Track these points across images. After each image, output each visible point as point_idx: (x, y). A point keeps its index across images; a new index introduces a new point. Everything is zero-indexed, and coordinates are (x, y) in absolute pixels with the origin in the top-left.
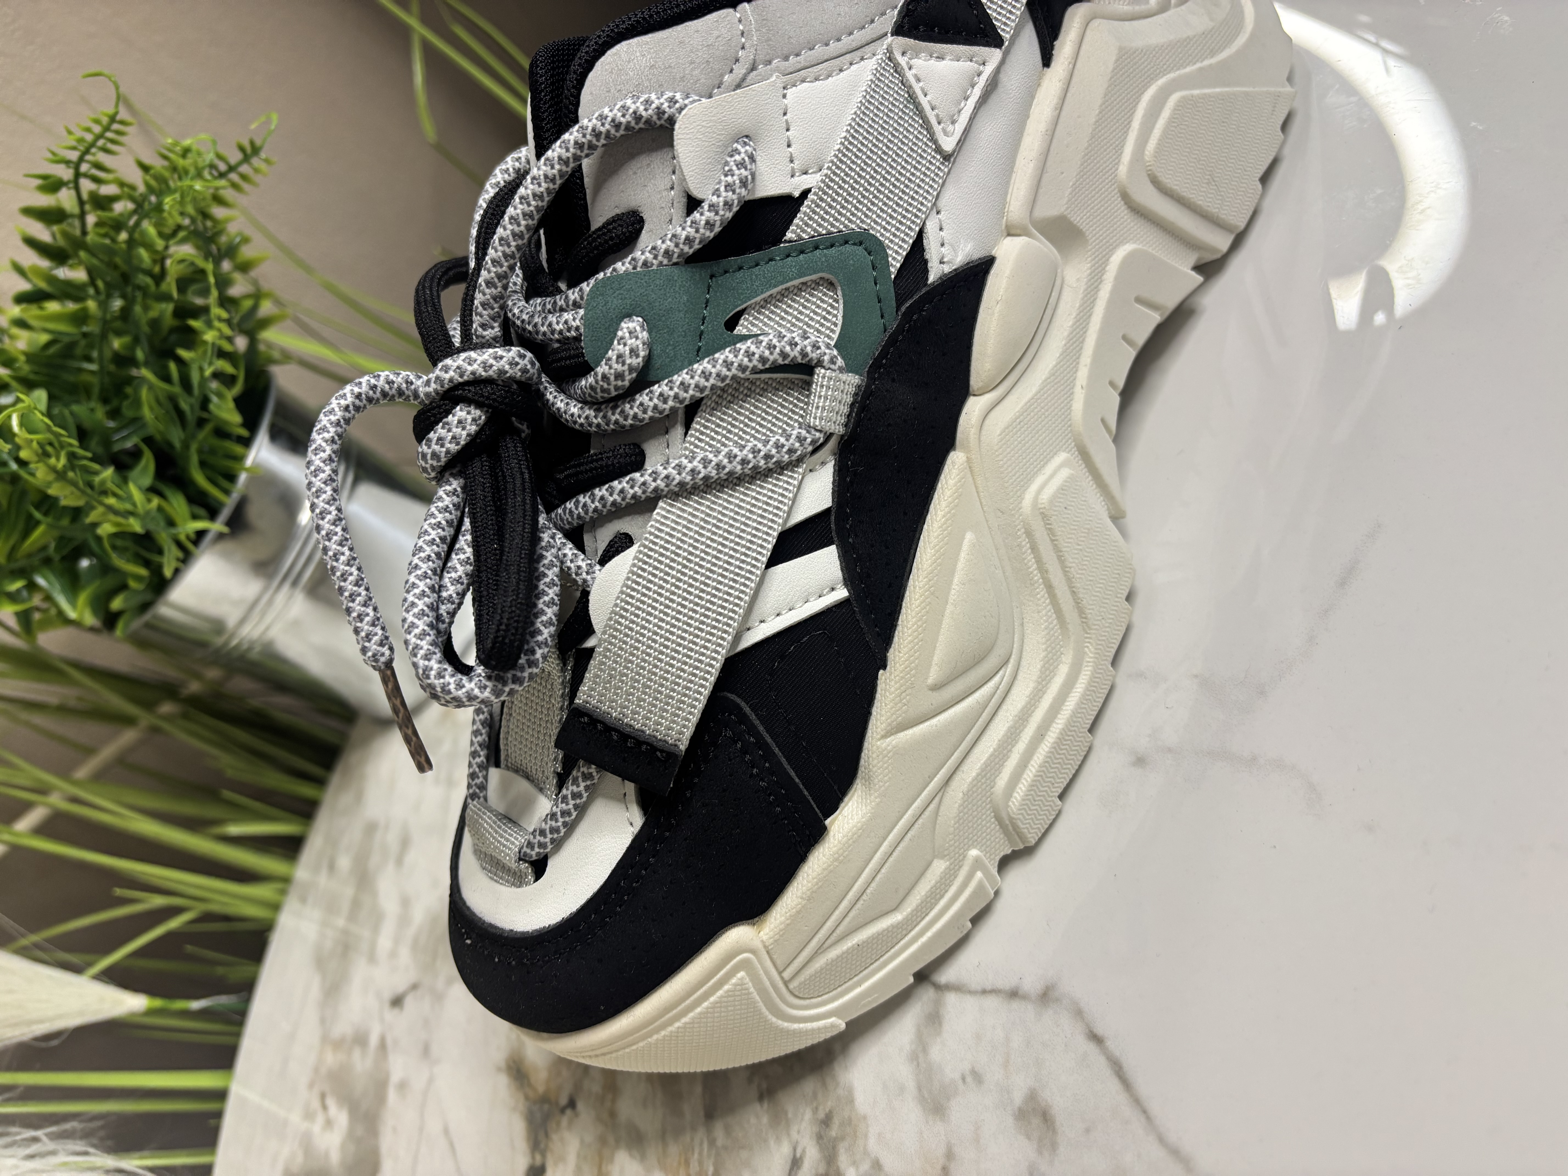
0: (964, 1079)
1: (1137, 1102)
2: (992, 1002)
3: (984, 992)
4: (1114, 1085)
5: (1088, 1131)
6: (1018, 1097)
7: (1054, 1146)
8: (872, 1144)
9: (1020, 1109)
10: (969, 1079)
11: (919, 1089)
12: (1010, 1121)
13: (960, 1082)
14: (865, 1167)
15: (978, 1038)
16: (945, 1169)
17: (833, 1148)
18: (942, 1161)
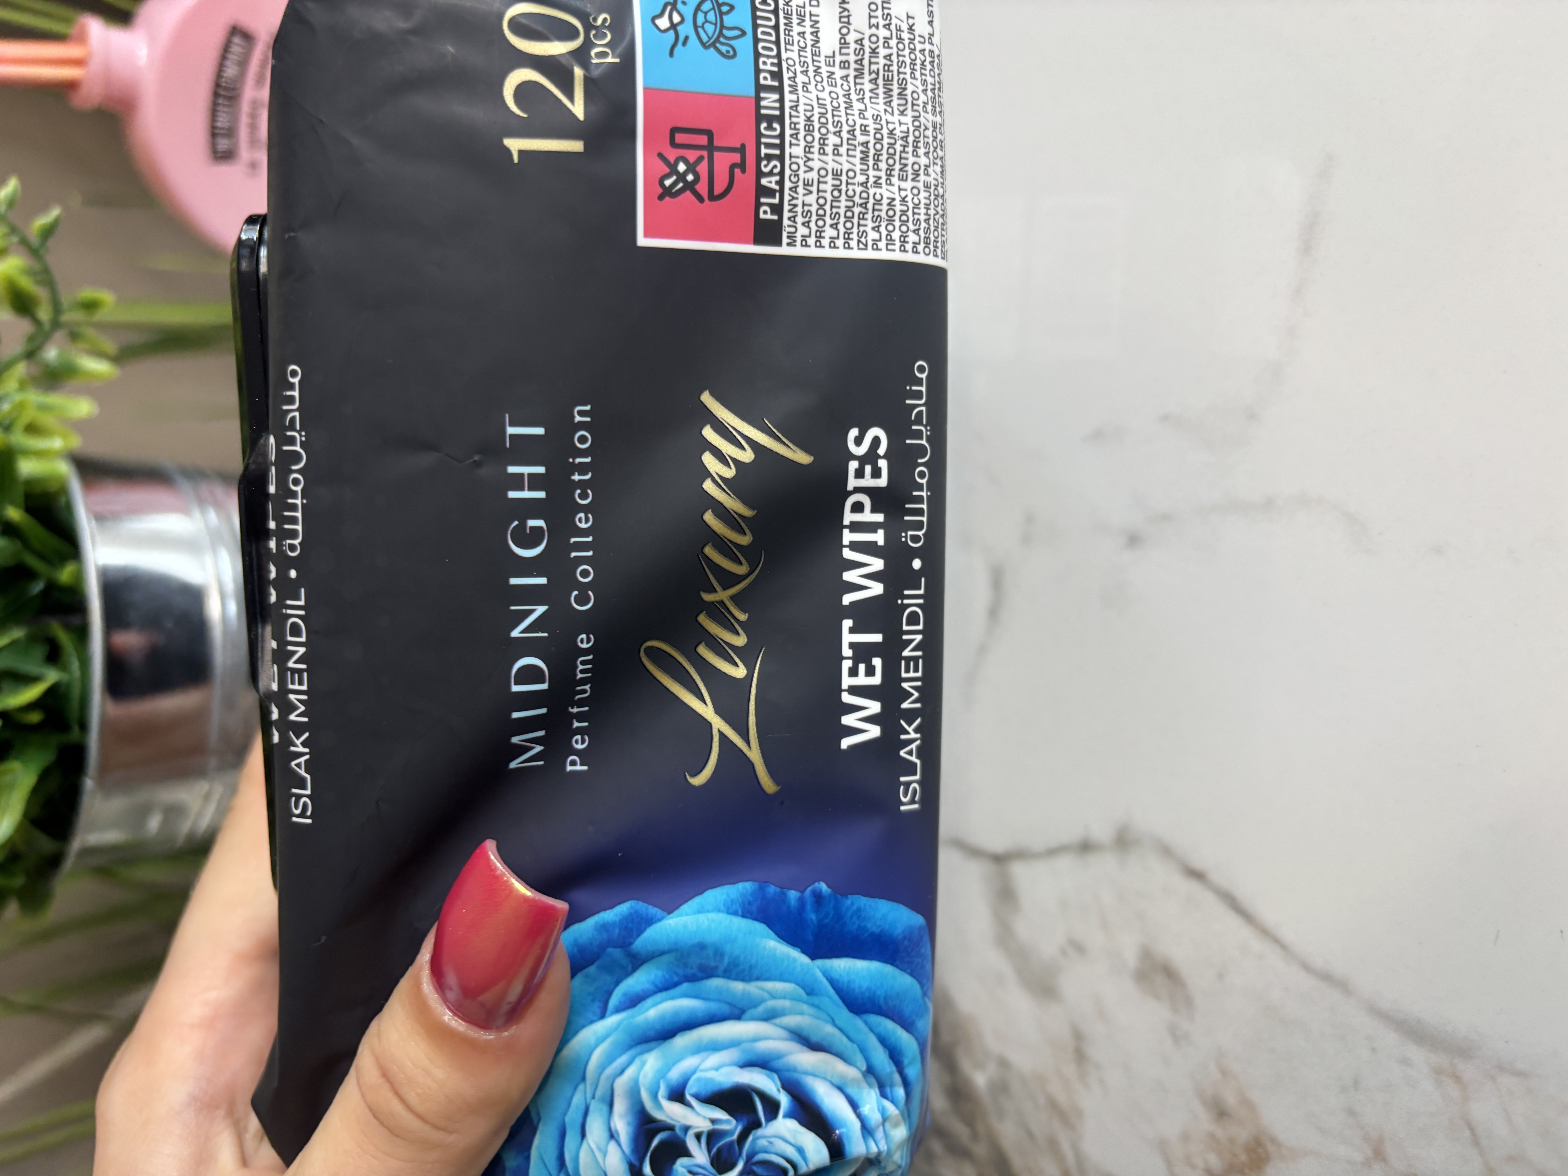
0: (1064, 953)
2: (1064, 863)
3: (1052, 852)
4: (1233, 920)
5: (1220, 976)
6: (1131, 957)
7: (1189, 1002)
8: (992, 1044)
9: (1138, 971)
10: (1070, 952)
11: (1019, 974)
12: (1131, 985)
13: (1061, 957)
14: (992, 1069)
15: (1064, 904)
16: (1079, 1052)
17: (951, 1054)
18: (1072, 1045)
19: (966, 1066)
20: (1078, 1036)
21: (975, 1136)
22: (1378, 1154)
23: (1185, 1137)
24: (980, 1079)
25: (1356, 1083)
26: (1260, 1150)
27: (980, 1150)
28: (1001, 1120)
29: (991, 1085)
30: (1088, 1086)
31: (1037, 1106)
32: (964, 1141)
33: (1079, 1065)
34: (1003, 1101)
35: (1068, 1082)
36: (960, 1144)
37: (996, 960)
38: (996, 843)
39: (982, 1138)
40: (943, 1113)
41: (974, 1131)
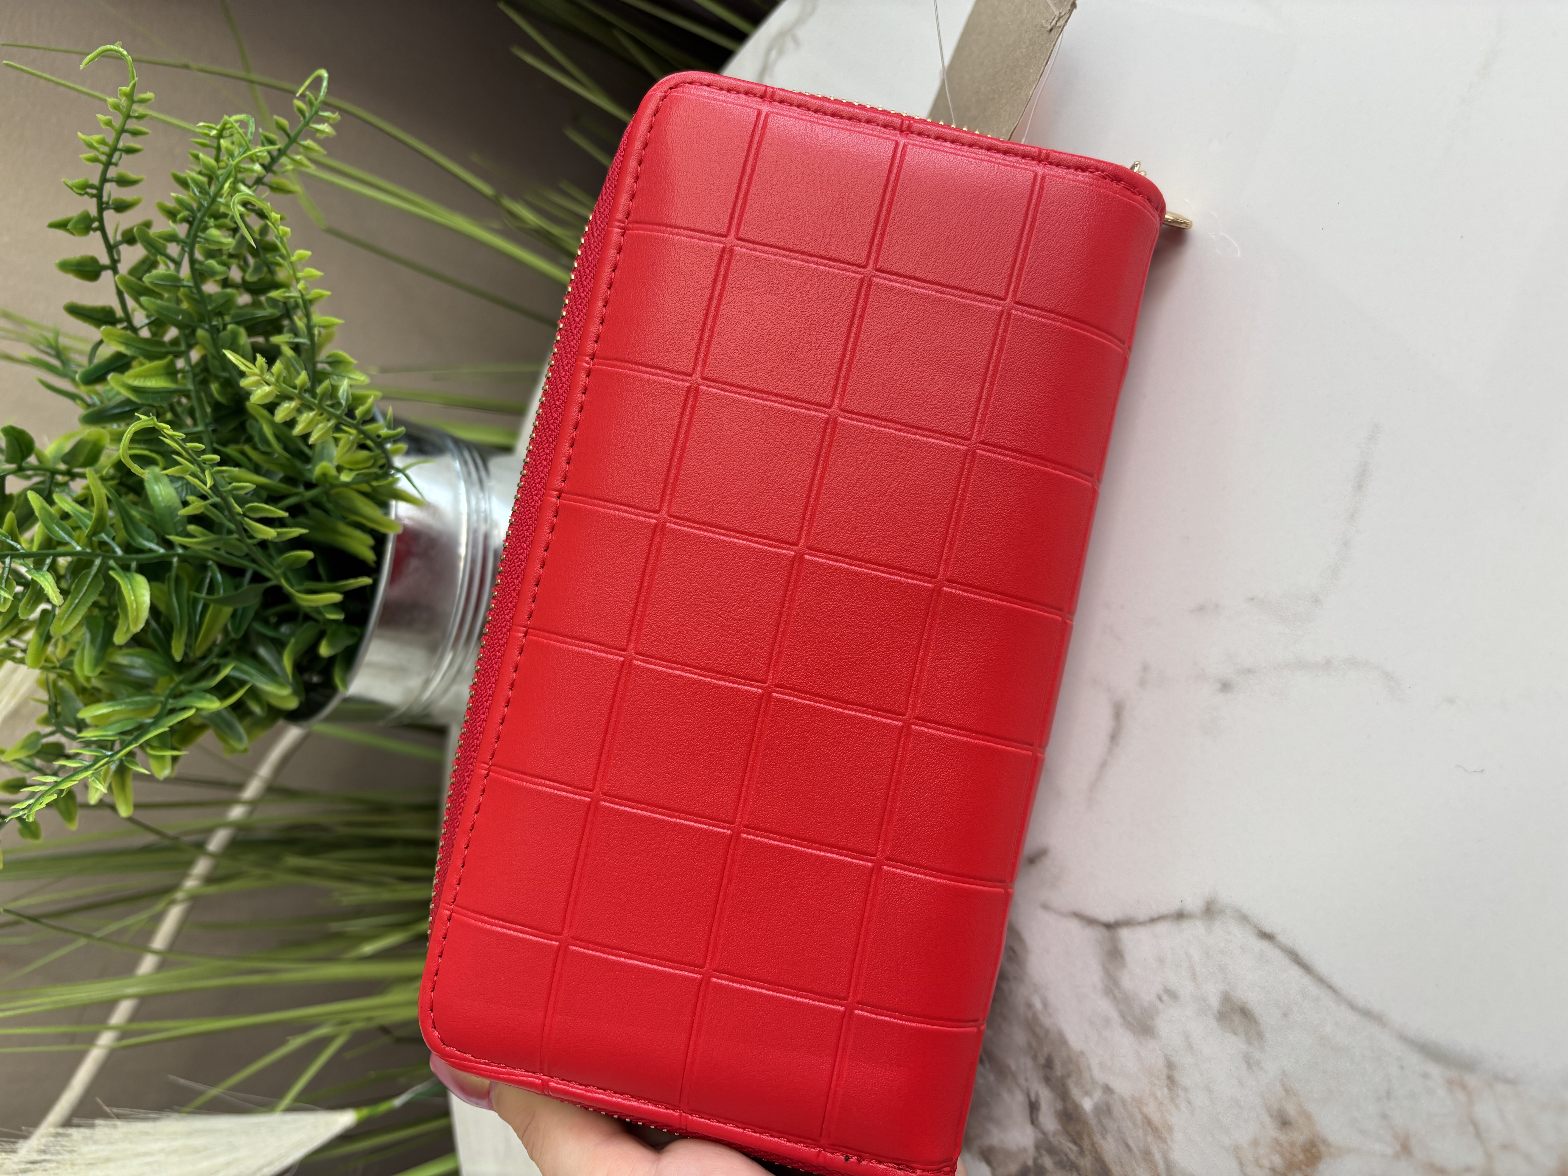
0: (1160, 998)
1: (1320, 980)
2: (1162, 928)
3: (1153, 920)
4: (1295, 972)
5: (1285, 1015)
6: (1214, 1002)
7: (1260, 1035)
8: (1098, 1075)
9: (1219, 1012)
10: (1165, 998)
11: (1123, 1017)
12: (1213, 1024)
13: (1157, 1002)
14: (1098, 1095)
15: (1161, 961)
16: (1170, 1078)
17: (1064, 1085)
18: (1165, 1071)
19: (1075, 1092)
20: (1170, 1065)
21: (1082, 1152)
22: (1405, 1149)
23: (1255, 1143)
24: (1087, 1104)
25: (1389, 1094)
26: (1314, 1150)
27: (1086, 1163)
28: (1104, 1138)
29: (1097, 1109)
30: (1177, 1107)
31: (1135, 1124)
32: (1072, 1157)
33: (1170, 1089)
34: (1106, 1121)
35: (1161, 1103)
36: (1069, 1159)
37: (1105, 1006)
38: (1108, 915)
39: (1087, 1153)
40: (1054, 1135)
41: (1081, 1148)
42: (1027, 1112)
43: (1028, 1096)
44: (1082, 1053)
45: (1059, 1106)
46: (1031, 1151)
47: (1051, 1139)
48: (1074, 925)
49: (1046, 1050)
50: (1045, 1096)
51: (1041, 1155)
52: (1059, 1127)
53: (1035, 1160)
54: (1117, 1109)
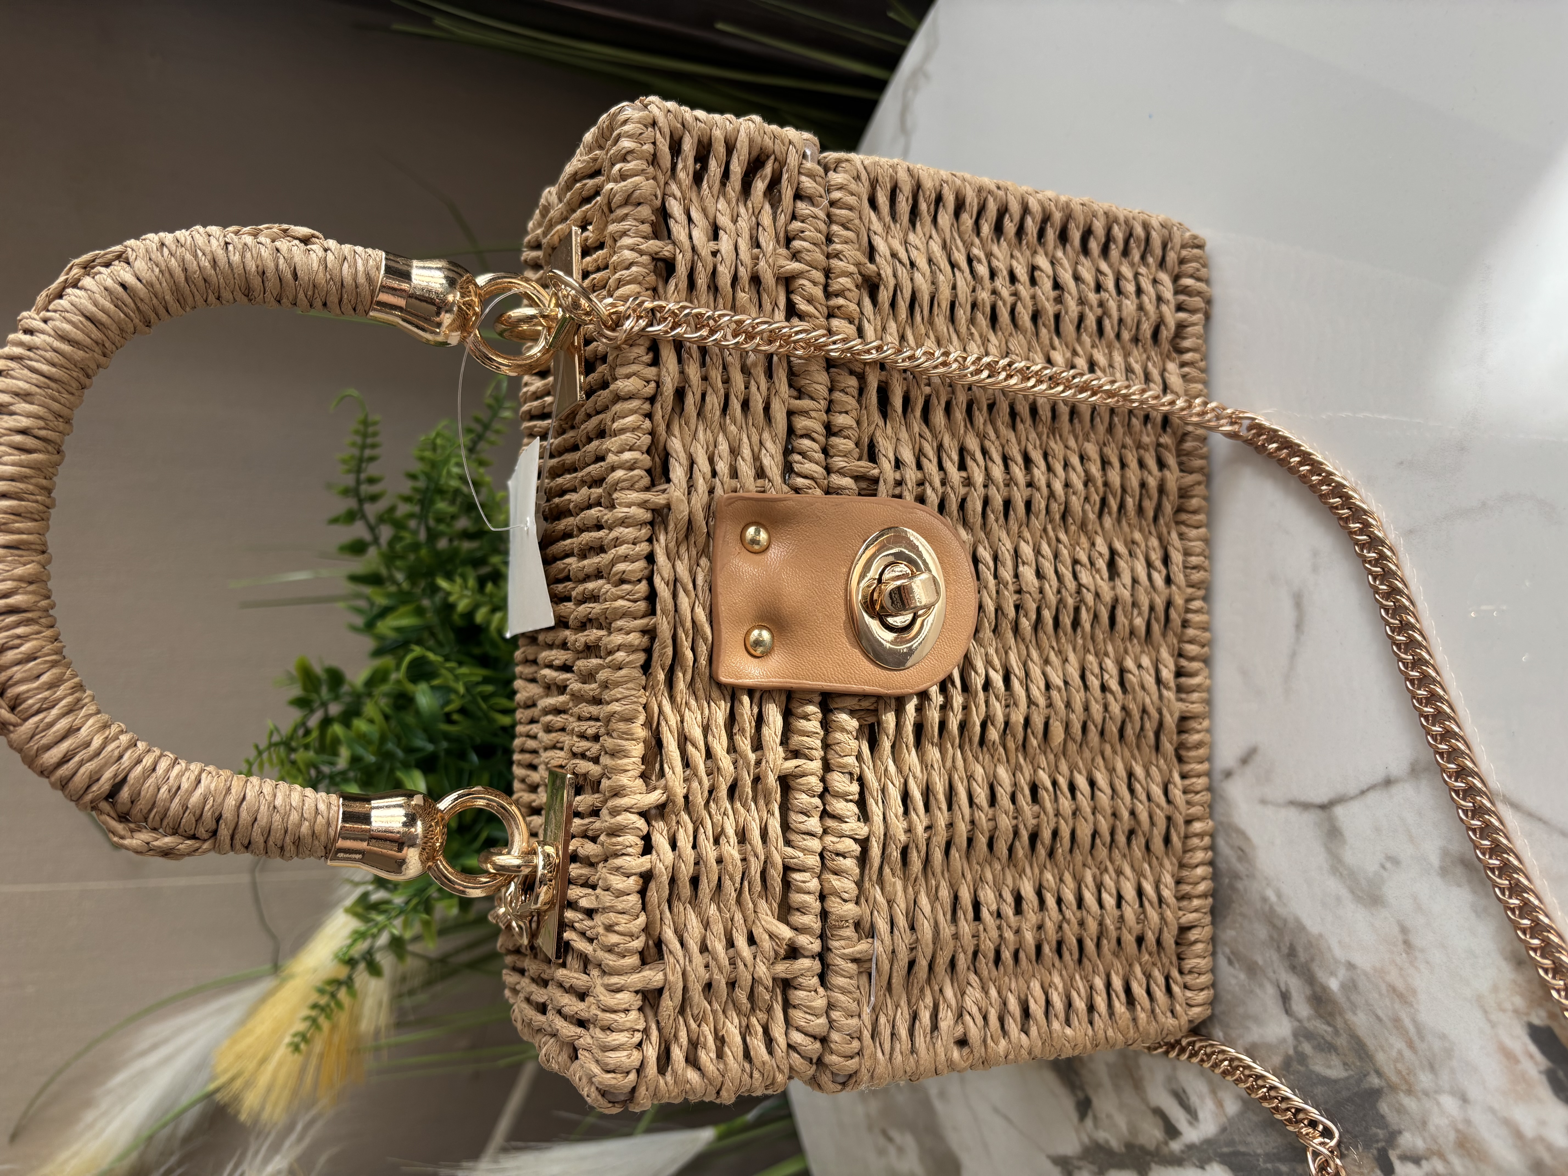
0: (1383, 867)
2: (1373, 797)
3: (1363, 793)
6: (1435, 859)
8: (1339, 953)
9: (1441, 868)
10: (1388, 865)
11: (1352, 892)
12: (1438, 881)
13: (1382, 871)
14: (1342, 973)
15: (1378, 830)
16: (1406, 942)
17: (1309, 970)
18: (1400, 938)
19: (1321, 975)
20: (1404, 930)
21: (1336, 1032)
23: (1495, 989)
24: (1334, 984)
27: (1342, 1041)
28: (1355, 1014)
29: (1343, 986)
30: (1417, 968)
31: (1381, 994)
32: (1329, 1038)
33: (1407, 953)
34: (1354, 997)
35: (1401, 969)
36: (1326, 1041)
37: (1333, 885)
38: (1321, 796)
39: (1341, 1031)
40: (1309, 1019)
41: (1335, 1027)
42: (1280, 1002)
43: (1279, 987)
44: (1321, 935)
45: (1308, 992)
46: (1290, 1040)
47: (1306, 1024)
48: (1293, 813)
49: (1287, 939)
50: (1295, 985)
51: (1300, 1042)
52: (1312, 1012)
53: (1295, 1047)
54: (1363, 983)
